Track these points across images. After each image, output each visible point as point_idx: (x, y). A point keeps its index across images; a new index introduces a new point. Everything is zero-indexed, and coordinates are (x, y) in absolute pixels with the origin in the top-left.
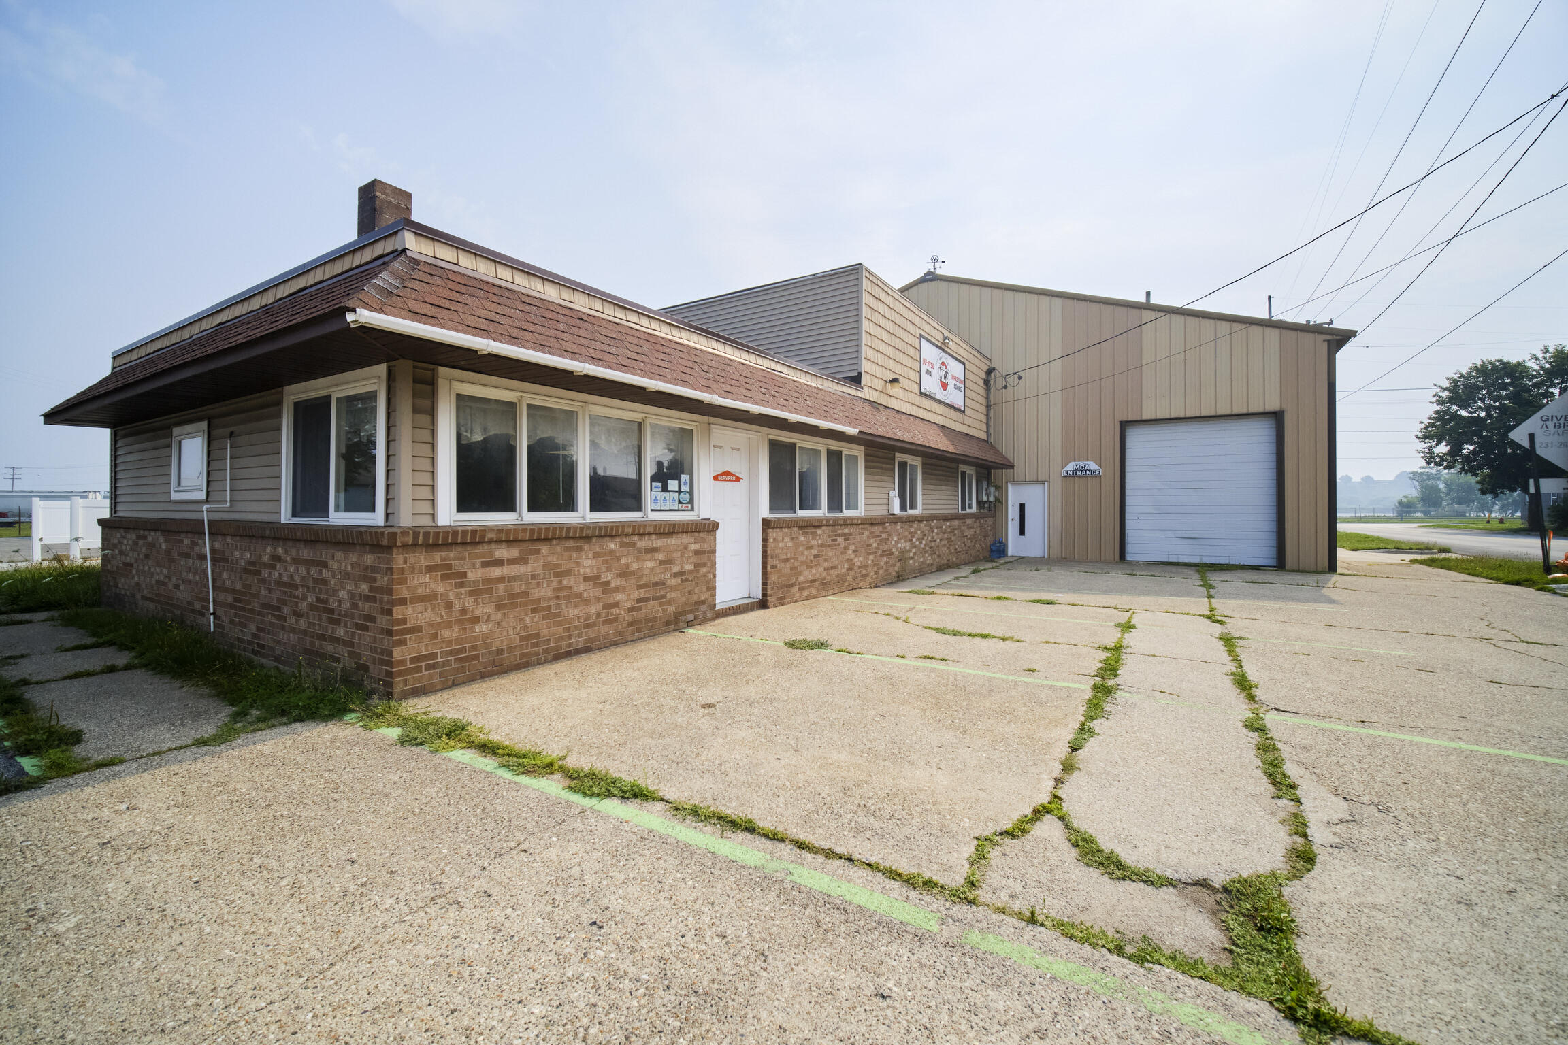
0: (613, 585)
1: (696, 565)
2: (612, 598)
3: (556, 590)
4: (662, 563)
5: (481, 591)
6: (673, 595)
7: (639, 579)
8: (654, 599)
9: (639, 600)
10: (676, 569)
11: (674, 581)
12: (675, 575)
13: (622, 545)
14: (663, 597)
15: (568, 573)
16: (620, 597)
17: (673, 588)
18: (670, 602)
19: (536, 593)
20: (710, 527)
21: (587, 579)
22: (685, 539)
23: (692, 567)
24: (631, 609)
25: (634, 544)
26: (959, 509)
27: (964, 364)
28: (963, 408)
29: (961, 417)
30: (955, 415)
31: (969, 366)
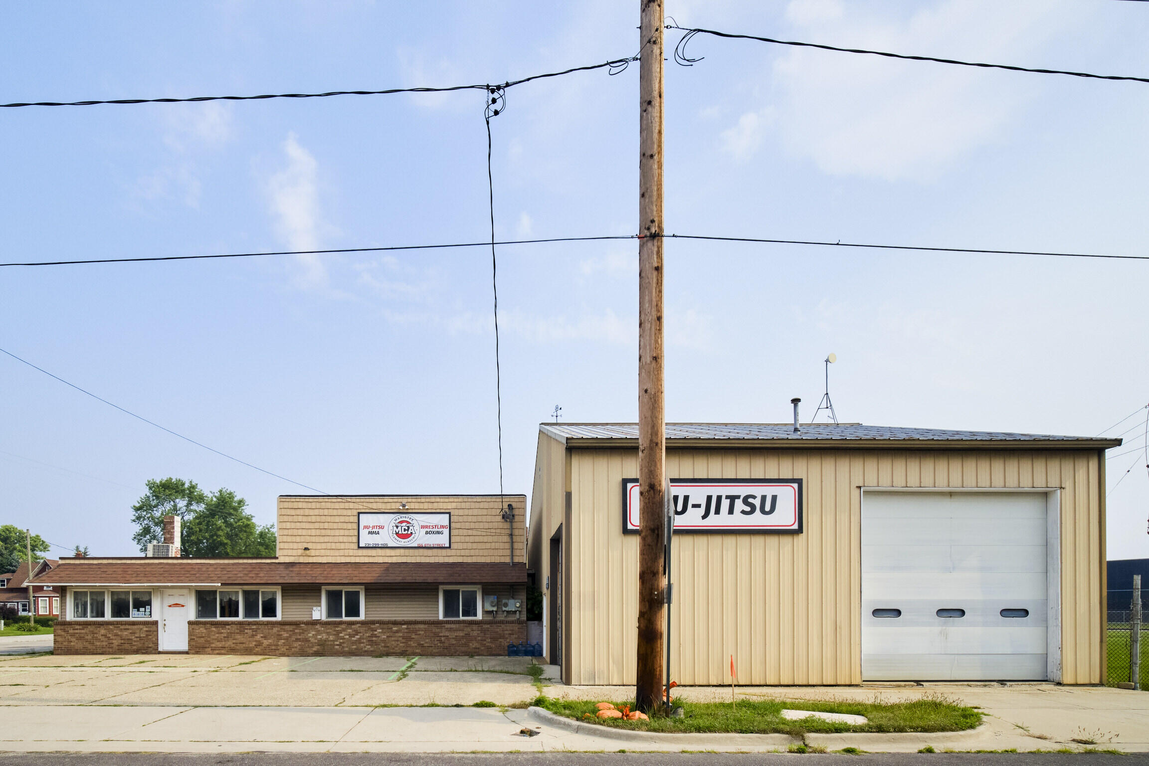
0: (111, 638)
1: (146, 635)
2: (111, 641)
3: (93, 637)
4: (131, 633)
5: (73, 635)
6: (136, 643)
7: (121, 637)
8: (128, 644)
9: (122, 643)
10: (137, 635)
11: (136, 639)
12: (137, 637)
13: (115, 627)
14: (132, 643)
15: (96, 633)
16: (114, 641)
17: (135, 641)
18: (134, 645)
19: (86, 637)
20: (156, 623)
21: (102, 635)
22: (141, 627)
23: (144, 636)
24: (118, 645)
25: (119, 627)
26: (438, 617)
27: (449, 513)
28: (447, 545)
29: (444, 552)
30: (430, 552)
31: (461, 512)
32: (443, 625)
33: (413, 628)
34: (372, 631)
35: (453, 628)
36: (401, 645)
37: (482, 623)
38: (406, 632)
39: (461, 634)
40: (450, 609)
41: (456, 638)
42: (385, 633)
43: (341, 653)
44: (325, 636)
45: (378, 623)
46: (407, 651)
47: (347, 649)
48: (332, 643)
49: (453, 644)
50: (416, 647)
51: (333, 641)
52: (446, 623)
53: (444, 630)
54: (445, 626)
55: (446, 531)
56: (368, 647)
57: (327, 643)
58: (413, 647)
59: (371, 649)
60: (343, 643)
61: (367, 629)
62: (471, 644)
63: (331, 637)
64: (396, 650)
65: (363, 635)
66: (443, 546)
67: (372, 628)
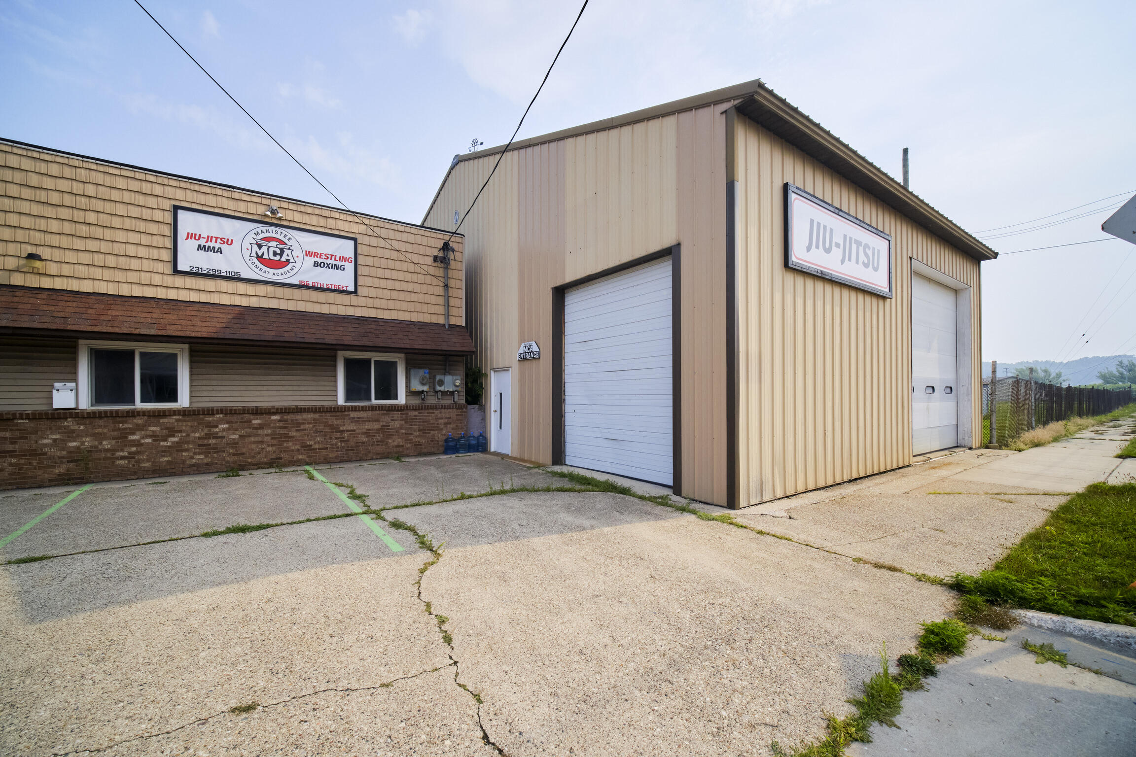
26: (336, 401)
27: (355, 240)
28: (351, 288)
29: (346, 299)
30: (321, 297)
31: (374, 241)
32: (346, 413)
33: (292, 420)
34: (207, 427)
35: (363, 418)
36: (269, 449)
37: (407, 409)
38: (280, 427)
39: (376, 427)
40: (355, 390)
41: (368, 433)
42: (237, 429)
43: (135, 473)
44: (88, 442)
45: (222, 413)
46: (281, 458)
47: (147, 464)
48: (109, 455)
49: (363, 443)
50: (298, 450)
51: (113, 451)
52: (352, 411)
53: (347, 421)
54: (349, 415)
55: (350, 267)
56: (202, 456)
57: (95, 455)
58: (293, 450)
59: (205, 461)
60: (137, 453)
61: (196, 424)
62: (390, 441)
63: (104, 443)
64: (260, 459)
65: (188, 435)
66: (345, 289)
67: (209, 422)
